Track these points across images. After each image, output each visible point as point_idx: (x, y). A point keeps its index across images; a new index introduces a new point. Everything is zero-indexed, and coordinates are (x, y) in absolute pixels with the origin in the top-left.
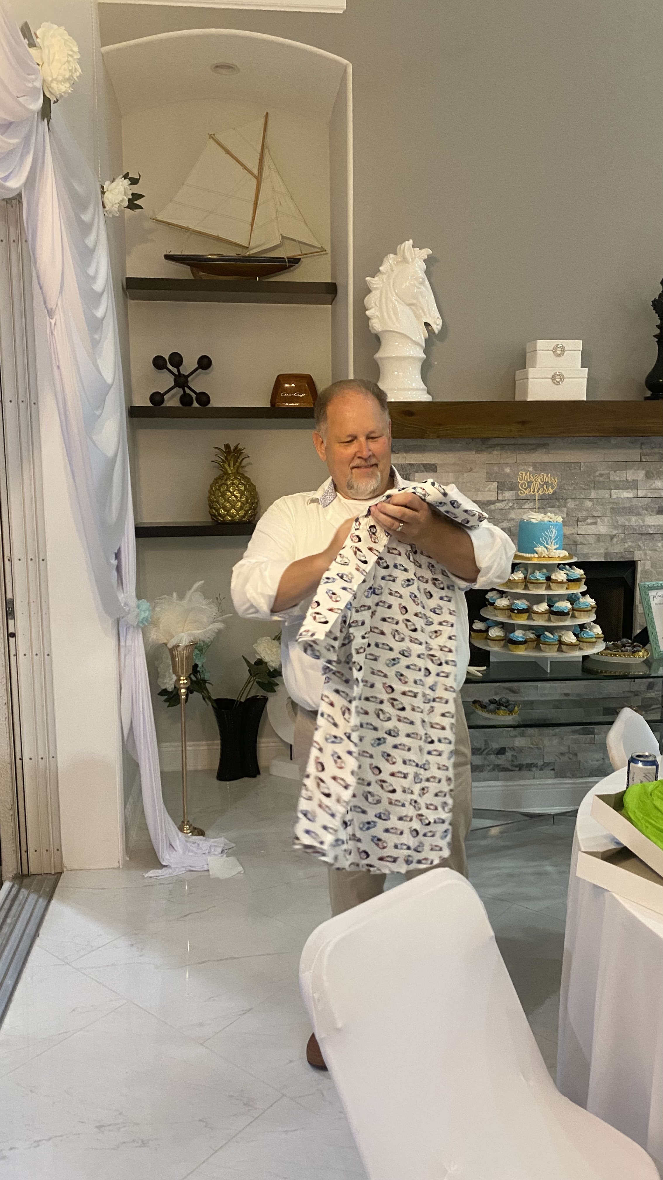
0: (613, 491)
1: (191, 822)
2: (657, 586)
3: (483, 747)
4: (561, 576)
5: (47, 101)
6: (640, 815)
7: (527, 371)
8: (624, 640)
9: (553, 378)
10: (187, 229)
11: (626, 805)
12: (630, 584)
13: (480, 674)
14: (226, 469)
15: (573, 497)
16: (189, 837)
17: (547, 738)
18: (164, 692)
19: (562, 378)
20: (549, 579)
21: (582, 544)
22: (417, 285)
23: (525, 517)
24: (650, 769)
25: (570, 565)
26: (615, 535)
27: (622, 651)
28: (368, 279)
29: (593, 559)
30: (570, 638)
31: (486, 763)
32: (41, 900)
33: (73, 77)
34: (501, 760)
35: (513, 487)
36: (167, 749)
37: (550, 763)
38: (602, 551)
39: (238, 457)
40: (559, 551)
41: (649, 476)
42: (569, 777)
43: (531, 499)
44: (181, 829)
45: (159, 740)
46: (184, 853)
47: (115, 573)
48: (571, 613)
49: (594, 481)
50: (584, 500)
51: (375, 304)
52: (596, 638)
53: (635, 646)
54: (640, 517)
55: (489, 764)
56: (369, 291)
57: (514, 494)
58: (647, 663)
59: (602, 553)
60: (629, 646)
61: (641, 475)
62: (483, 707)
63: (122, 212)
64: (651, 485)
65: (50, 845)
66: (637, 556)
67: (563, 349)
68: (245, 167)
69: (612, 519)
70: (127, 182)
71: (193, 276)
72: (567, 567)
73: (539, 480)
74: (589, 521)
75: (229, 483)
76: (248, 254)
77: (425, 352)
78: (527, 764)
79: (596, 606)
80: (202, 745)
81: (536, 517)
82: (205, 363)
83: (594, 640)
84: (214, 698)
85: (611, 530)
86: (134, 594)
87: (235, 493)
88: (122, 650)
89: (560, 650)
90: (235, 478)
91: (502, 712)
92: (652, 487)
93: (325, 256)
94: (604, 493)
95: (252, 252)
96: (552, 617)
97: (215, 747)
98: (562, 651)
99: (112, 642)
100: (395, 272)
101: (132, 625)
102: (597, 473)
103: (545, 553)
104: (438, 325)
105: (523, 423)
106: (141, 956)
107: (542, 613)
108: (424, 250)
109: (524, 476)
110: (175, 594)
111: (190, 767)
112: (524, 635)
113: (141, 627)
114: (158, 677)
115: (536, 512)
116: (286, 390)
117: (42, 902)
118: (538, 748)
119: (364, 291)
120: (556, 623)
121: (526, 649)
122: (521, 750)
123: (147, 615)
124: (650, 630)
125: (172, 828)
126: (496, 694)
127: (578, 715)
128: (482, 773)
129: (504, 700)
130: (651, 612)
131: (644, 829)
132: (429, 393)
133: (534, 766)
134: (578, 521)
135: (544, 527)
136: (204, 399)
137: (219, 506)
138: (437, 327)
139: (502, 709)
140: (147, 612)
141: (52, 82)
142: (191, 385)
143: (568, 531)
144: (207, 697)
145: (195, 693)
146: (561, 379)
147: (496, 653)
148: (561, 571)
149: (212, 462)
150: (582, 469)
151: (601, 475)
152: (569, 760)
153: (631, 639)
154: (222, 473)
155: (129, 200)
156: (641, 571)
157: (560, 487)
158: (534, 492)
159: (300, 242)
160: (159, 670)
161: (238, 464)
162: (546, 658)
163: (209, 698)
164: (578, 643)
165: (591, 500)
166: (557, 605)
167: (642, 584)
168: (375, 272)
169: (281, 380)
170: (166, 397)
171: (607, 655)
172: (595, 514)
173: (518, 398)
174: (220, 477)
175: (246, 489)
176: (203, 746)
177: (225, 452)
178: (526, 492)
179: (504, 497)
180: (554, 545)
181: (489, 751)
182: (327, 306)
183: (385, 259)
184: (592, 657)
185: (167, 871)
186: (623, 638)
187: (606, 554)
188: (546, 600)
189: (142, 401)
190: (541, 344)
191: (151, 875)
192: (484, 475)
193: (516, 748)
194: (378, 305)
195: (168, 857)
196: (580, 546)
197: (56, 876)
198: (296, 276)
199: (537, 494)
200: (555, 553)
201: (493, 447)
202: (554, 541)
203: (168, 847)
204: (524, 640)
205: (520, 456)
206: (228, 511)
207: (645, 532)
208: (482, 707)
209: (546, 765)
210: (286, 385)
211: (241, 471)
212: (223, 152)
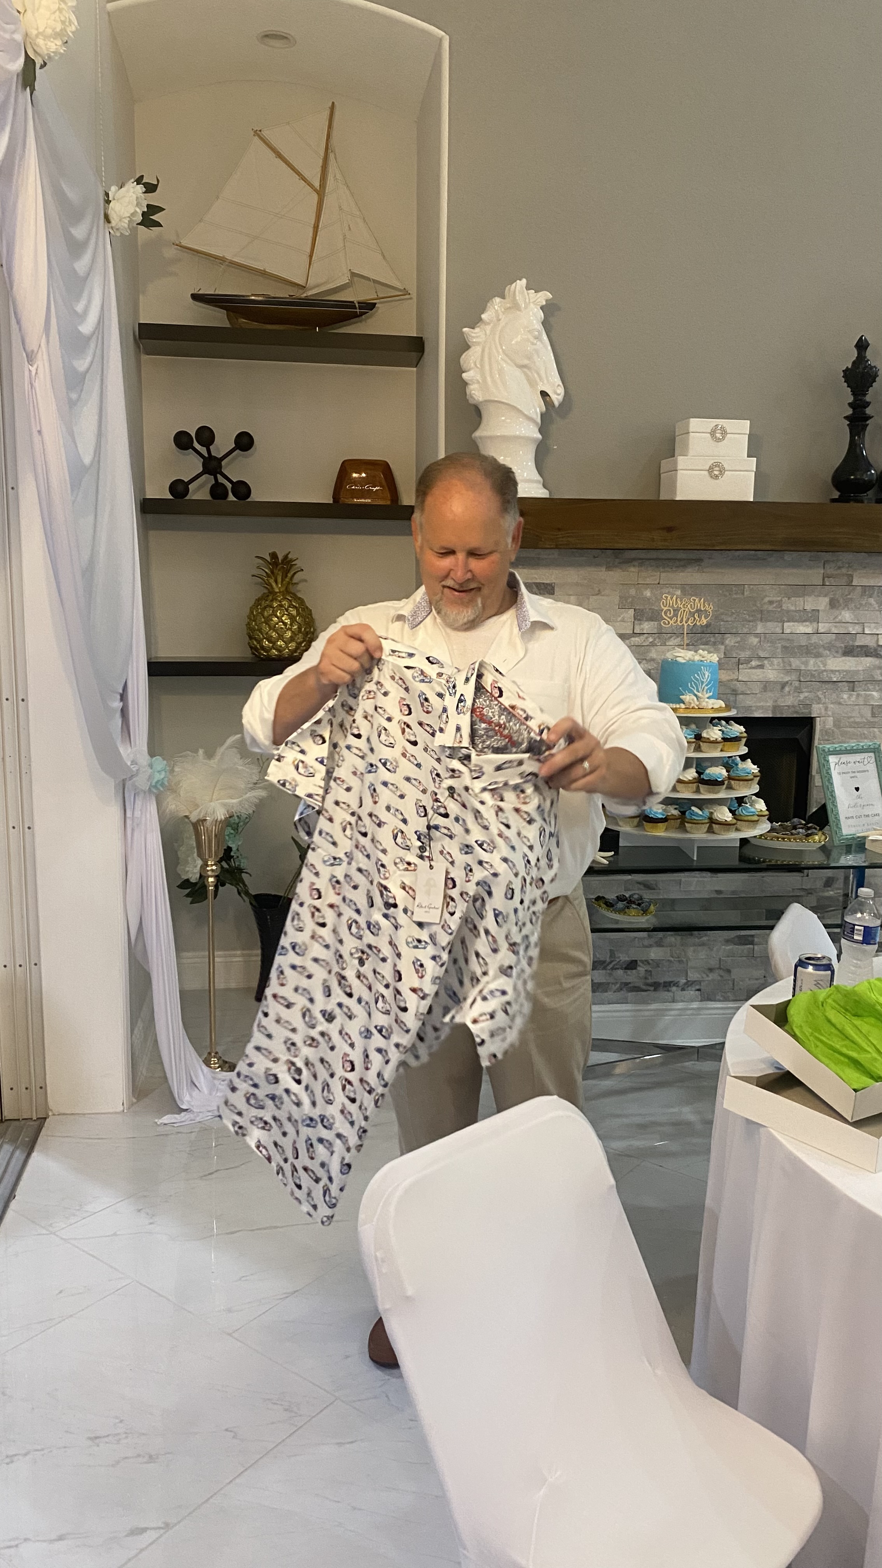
0: (786, 624)
1: (220, 1054)
2: (841, 750)
3: (608, 960)
4: (715, 733)
5: (29, 63)
6: (808, 1030)
7: (677, 459)
8: (796, 820)
9: (710, 470)
10: (222, 260)
11: (790, 1019)
12: (805, 748)
13: (605, 862)
14: (271, 586)
15: (734, 631)
16: (217, 1073)
17: (692, 948)
18: (186, 884)
19: (722, 471)
20: (698, 737)
21: (743, 694)
22: (532, 339)
23: (669, 656)
24: (822, 975)
25: (727, 720)
26: (787, 682)
27: (792, 834)
28: (465, 330)
29: (757, 715)
30: (724, 814)
31: (611, 980)
32: (18, 1153)
33: (66, 31)
34: (632, 977)
35: (655, 616)
36: (189, 961)
37: (695, 981)
38: (770, 703)
39: (288, 571)
40: (712, 701)
41: (833, 604)
42: (719, 1001)
43: (677, 633)
44: (207, 1063)
45: (179, 949)
46: (210, 1094)
47: (119, 721)
48: (726, 782)
49: (761, 611)
50: (748, 635)
51: (476, 365)
52: (758, 816)
53: (809, 829)
54: (821, 659)
55: (615, 981)
56: (468, 347)
57: (656, 626)
58: (824, 849)
59: (769, 706)
60: (802, 828)
61: (822, 603)
62: (609, 905)
63: (133, 231)
64: (836, 617)
65: (30, 1083)
66: (816, 711)
67: (724, 432)
68: (303, 179)
69: (784, 662)
70: (140, 188)
71: (230, 323)
72: (723, 722)
73: (689, 606)
74: (754, 663)
75: (275, 605)
76: (305, 295)
77: (540, 431)
78: (665, 982)
79: (759, 774)
80: (235, 956)
81: (683, 655)
82: (244, 442)
83: (756, 818)
84: (253, 892)
85: (782, 675)
86: (145, 748)
87: (283, 618)
88: (129, 822)
89: (710, 830)
90: (285, 598)
91: (633, 912)
92: (837, 620)
93: (410, 301)
94: (773, 627)
95: (310, 293)
96: (702, 787)
97: (254, 959)
98: (713, 832)
99: (114, 811)
100: (502, 323)
101: (142, 790)
102: (767, 600)
103: (695, 703)
104: (559, 395)
105: (670, 529)
106: (151, 1224)
107: (690, 782)
108: (540, 294)
109: (670, 600)
110: (201, 752)
111: (220, 984)
112: (664, 810)
113: (154, 793)
114: (178, 863)
115: (683, 649)
116: (355, 482)
117: (19, 1155)
118: (680, 962)
119: (461, 346)
120: (706, 794)
121: (666, 829)
122: (657, 964)
123: (162, 776)
124: (829, 807)
125: (196, 1061)
126: (626, 890)
127: (732, 917)
128: (606, 994)
129: (636, 896)
130: (832, 784)
131: (813, 1049)
132: (545, 486)
133: (674, 985)
134: (739, 663)
135: (693, 667)
136: (243, 490)
137: (261, 636)
138: (557, 397)
139: (634, 908)
140: (163, 773)
141: (37, 36)
142: (225, 471)
143: (724, 676)
144: (243, 891)
145: (227, 885)
146: (720, 471)
147: (628, 834)
148: (715, 728)
149: (253, 576)
150: (745, 594)
151: (771, 602)
152: (719, 978)
153: (804, 820)
154: (266, 591)
155: (144, 214)
156: (821, 730)
157: (717, 618)
158: (681, 621)
159: (375, 281)
160: (179, 853)
161: (287, 580)
162: (692, 841)
163: (247, 893)
164: (735, 821)
165: (757, 635)
166: (708, 771)
167: (821, 746)
168: (475, 321)
169: (347, 467)
170: (191, 487)
171: (772, 840)
172: (762, 655)
173: (663, 497)
174: (264, 597)
175: (298, 614)
176: (237, 957)
177: (270, 564)
178: (671, 622)
179: (643, 629)
180: (707, 693)
181: (616, 964)
182: (412, 369)
183: (489, 305)
184: (753, 841)
185: (187, 1117)
186: (794, 818)
187: (775, 708)
188: (694, 766)
189: (159, 491)
190: (695, 424)
191: (166, 1122)
192: (617, 600)
193: (651, 962)
194: (478, 366)
195: (187, 1098)
196: (741, 696)
197: (38, 1122)
198: (371, 326)
199: (686, 625)
200: (707, 702)
201: (629, 561)
202: (706, 688)
203: (189, 1084)
204: (664, 817)
205: (663, 575)
206: (274, 643)
207: (827, 679)
208: (607, 906)
209: (689, 983)
210: (355, 475)
211: (292, 588)
212: (272, 155)
